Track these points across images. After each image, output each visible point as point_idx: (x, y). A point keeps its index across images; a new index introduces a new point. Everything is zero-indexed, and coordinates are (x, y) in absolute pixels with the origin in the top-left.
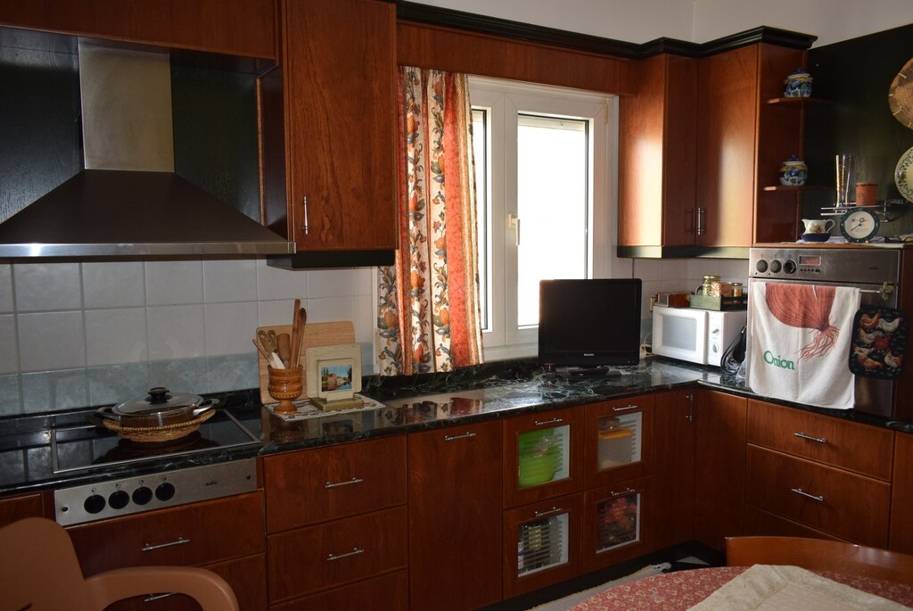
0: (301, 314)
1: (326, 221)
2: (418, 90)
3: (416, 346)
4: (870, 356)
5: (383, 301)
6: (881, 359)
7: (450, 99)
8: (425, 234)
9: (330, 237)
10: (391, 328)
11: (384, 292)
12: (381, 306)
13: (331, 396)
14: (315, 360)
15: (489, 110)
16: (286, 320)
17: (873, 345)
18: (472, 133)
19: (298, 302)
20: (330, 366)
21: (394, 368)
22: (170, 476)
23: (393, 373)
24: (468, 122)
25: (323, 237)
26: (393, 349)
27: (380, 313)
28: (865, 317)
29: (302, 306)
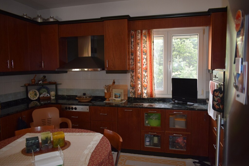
0: (114, 82)
1: (112, 64)
2: (140, 35)
3: (140, 91)
4: (217, 104)
5: (131, 81)
6: (219, 106)
7: (149, 35)
8: (140, 67)
9: (113, 68)
10: (134, 87)
11: (131, 79)
12: (131, 82)
13: (116, 99)
14: (115, 91)
16: (111, 83)
17: (217, 101)
18: (153, 43)
19: (114, 80)
20: (116, 93)
21: (133, 95)
23: (133, 97)
24: (152, 40)
25: (111, 67)
26: (133, 91)
27: (131, 83)
29: (115, 81)
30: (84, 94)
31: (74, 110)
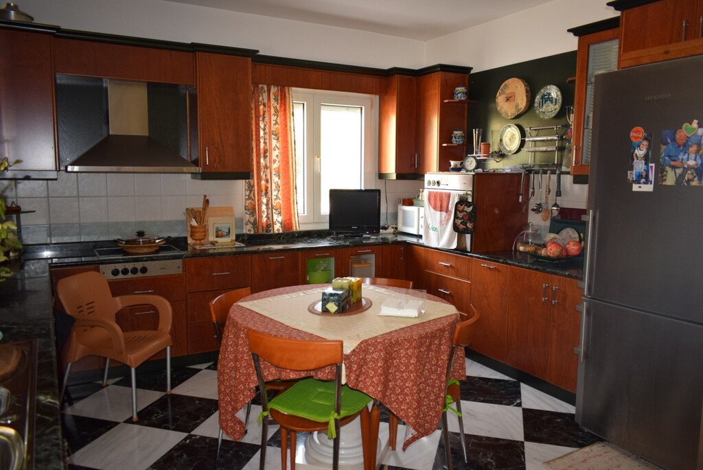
0: (207, 202)
1: (217, 158)
2: (265, 95)
3: (264, 220)
4: (461, 223)
5: (247, 197)
6: (466, 225)
7: (283, 99)
8: (268, 165)
9: (219, 166)
10: (252, 210)
11: (248, 193)
12: (246, 199)
13: (220, 240)
14: (213, 222)
15: (305, 103)
16: (199, 205)
17: (462, 218)
18: (293, 116)
19: (205, 196)
20: (219, 226)
21: (252, 229)
22: (146, 264)
23: (252, 232)
24: (291, 110)
25: (216, 166)
26: (252, 220)
27: (246, 203)
28: (459, 205)
29: (207, 198)
30: (141, 234)
31: (130, 275)
